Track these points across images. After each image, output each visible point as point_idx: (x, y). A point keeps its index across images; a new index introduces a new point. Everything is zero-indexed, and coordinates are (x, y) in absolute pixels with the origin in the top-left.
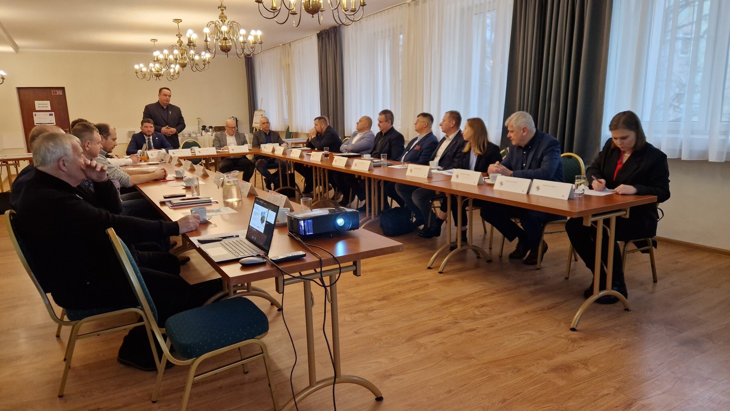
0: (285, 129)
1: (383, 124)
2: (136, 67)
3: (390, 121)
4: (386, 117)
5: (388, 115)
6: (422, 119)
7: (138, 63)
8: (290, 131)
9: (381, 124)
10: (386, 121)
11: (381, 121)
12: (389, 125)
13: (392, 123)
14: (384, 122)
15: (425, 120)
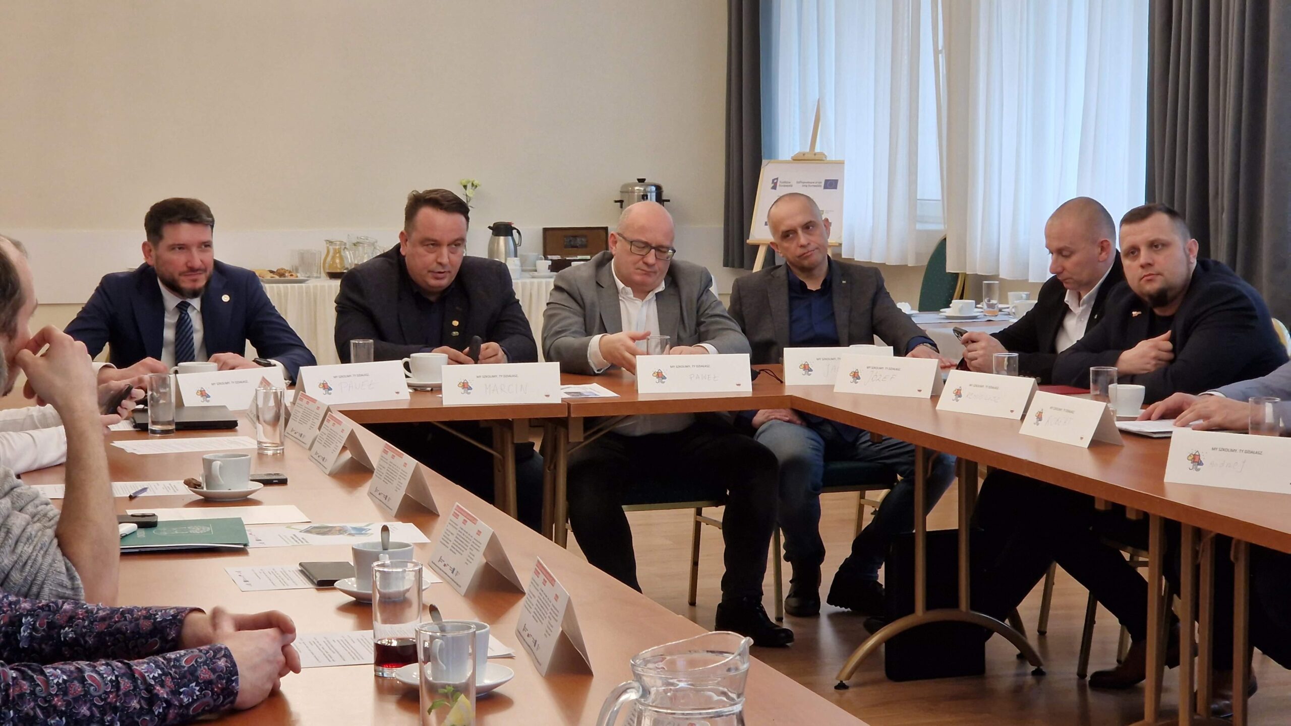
0: (918, 255)
8: (950, 268)
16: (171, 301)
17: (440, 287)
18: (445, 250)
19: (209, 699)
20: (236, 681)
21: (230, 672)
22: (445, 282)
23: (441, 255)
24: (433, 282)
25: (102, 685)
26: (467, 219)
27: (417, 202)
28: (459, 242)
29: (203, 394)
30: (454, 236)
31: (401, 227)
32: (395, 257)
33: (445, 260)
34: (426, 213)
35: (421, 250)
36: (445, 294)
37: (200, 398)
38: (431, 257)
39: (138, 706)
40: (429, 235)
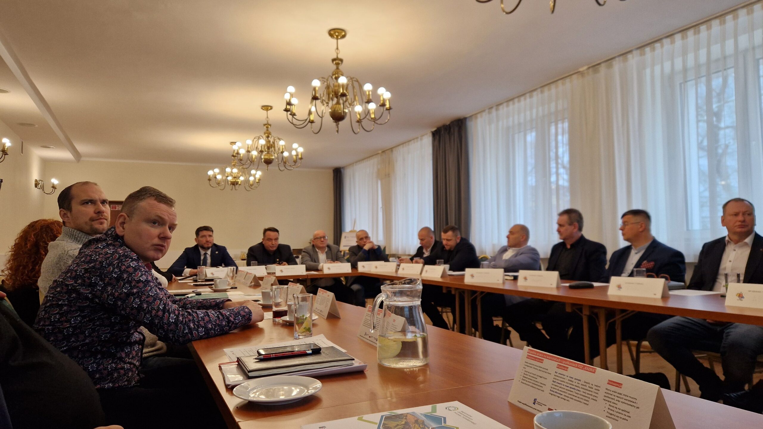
1: (564, 228)
2: (210, 173)
3: (576, 224)
4: (570, 218)
5: (573, 215)
6: (632, 219)
7: (213, 169)
9: (562, 230)
10: (571, 224)
11: (561, 223)
12: (576, 230)
13: (580, 229)
14: (567, 227)
15: (639, 219)
16: (202, 252)
17: (273, 250)
18: (274, 241)
19: (243, 321)
20: (252, 315)
21: (250, 313)
22: (275, 249)
23: (272, 242)
24: (271, 249)
25: (214, 317)
26: (279, 234)
27: (266, 231)
28: (277, 239)
29: (212, 274)
30: (276, 237)
31: (262, 237)
32: (261, 244)
33: (274, 243)
34: (268, 233)
35: (267, 242)
36: (275, 252)
37: (212, 275)
38: (270, 243)
39: (225, 324)
40: (269, 237)
